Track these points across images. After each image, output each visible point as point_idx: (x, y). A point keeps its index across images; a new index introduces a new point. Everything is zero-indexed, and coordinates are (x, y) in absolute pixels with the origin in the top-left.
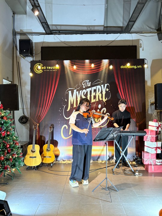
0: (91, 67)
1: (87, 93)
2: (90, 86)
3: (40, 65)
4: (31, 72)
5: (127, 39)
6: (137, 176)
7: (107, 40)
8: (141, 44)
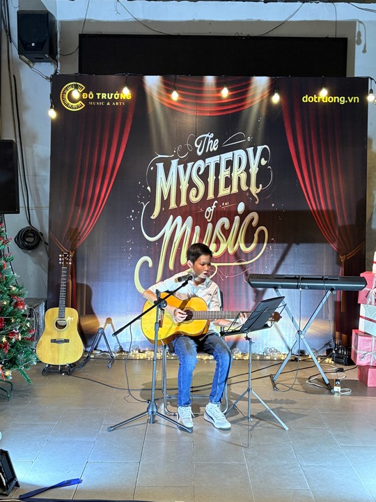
0: (220, 98)
1: (207, 169)
2: (215, 149)
3: (76, 87)
4: (51, 107)
5: (321, 19)
6: (336, 394)
7: (265, 20)
8: (359, 33)
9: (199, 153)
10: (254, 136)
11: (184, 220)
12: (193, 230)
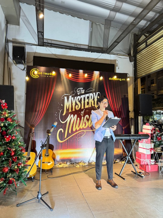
0: (84, 77)
1: (81, 99)
5: (107, 59)
7: (91, 57)
8: (117, 63)
9: (79, 94)
10: (95, 89)
11: (74, 116)
12: (77, 119)
